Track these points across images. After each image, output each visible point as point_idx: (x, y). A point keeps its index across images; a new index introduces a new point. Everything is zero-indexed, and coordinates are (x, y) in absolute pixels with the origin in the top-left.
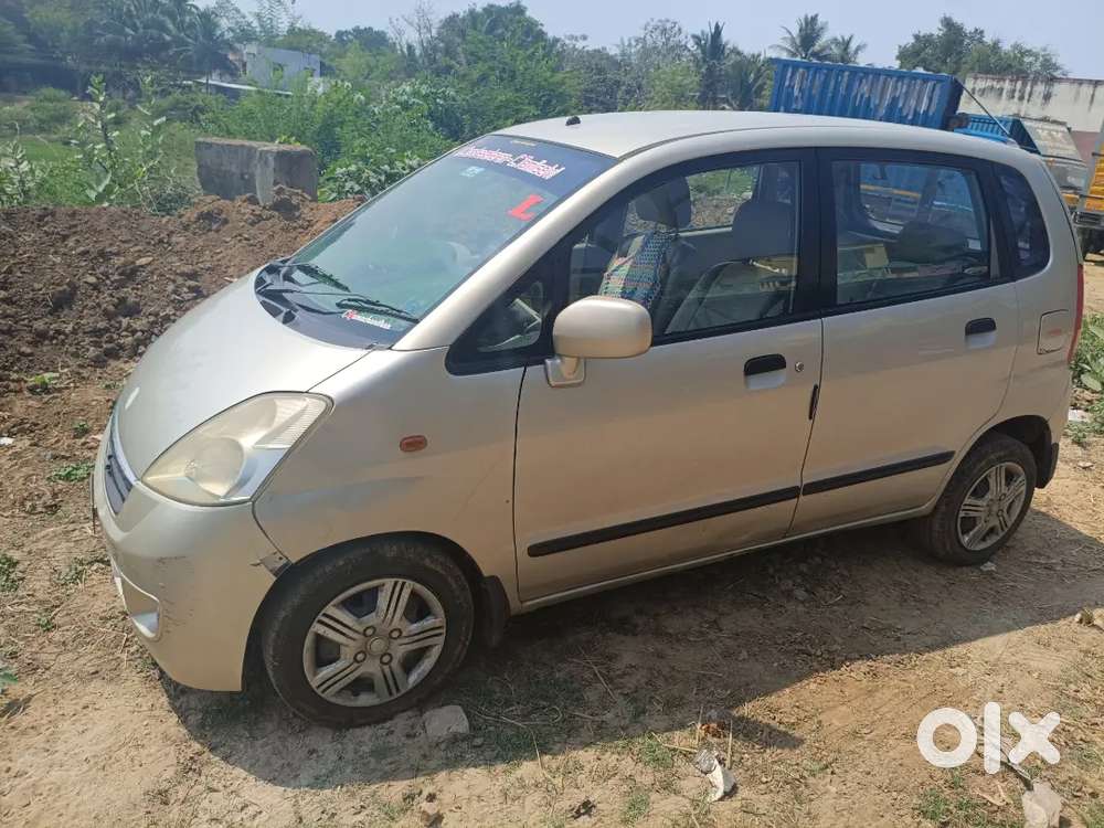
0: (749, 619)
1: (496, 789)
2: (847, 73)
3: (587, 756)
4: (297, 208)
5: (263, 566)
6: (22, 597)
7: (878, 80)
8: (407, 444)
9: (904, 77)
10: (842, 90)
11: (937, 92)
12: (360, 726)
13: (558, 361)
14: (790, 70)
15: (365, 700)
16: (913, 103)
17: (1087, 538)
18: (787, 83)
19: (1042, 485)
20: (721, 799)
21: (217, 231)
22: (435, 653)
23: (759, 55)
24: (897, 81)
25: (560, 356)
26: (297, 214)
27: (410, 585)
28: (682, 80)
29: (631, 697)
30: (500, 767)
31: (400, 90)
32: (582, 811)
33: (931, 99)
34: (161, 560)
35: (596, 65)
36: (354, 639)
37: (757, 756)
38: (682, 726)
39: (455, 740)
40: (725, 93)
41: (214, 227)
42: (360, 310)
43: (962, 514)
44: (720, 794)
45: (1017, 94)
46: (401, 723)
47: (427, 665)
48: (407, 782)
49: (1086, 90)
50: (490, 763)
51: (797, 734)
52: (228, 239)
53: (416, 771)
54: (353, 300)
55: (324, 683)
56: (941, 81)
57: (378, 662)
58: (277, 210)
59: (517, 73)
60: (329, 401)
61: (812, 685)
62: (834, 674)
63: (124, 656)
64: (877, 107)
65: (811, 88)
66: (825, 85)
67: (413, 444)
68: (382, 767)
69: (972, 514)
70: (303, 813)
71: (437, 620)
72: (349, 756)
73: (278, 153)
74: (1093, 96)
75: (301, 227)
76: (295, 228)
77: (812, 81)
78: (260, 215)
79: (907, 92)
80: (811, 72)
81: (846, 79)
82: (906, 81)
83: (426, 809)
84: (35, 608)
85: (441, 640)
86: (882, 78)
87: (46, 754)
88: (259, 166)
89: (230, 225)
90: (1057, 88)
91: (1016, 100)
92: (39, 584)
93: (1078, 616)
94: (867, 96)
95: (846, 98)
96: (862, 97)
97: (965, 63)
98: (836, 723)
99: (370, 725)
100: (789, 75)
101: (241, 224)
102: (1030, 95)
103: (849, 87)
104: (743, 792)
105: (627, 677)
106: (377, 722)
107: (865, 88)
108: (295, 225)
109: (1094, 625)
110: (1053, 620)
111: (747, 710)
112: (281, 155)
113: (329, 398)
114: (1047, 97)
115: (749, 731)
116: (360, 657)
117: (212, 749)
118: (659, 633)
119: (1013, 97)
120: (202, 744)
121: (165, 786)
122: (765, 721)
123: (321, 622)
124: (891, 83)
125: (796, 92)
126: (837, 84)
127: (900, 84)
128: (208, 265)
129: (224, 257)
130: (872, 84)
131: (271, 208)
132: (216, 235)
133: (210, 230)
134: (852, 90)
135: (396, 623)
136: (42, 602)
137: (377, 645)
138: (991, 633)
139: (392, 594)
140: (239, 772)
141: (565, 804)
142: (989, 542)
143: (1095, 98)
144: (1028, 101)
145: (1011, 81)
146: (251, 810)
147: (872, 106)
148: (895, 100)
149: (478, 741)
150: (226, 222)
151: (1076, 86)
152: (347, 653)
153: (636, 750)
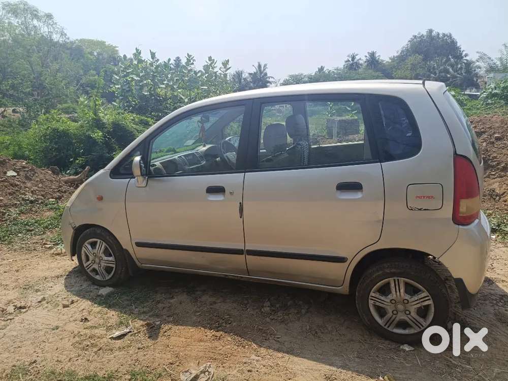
5: (70, 225)
15: (98, 277)
20: (110, 338)
22: (114, 270)
27: (104, 244)
32: (84, 321)
36: (91, 255)
43: (371, 301)
47: (112, 273)
55: (87, 267)
57: (98, 265)
67: (100, 198)
69: (381, 305)
71: (113, 258)
85: (115, 265)
116: (93, 262)
123: (84, 247)
135: (101, 254)
137: (97, 260)
139: (99, 245)
152: (91, 260)
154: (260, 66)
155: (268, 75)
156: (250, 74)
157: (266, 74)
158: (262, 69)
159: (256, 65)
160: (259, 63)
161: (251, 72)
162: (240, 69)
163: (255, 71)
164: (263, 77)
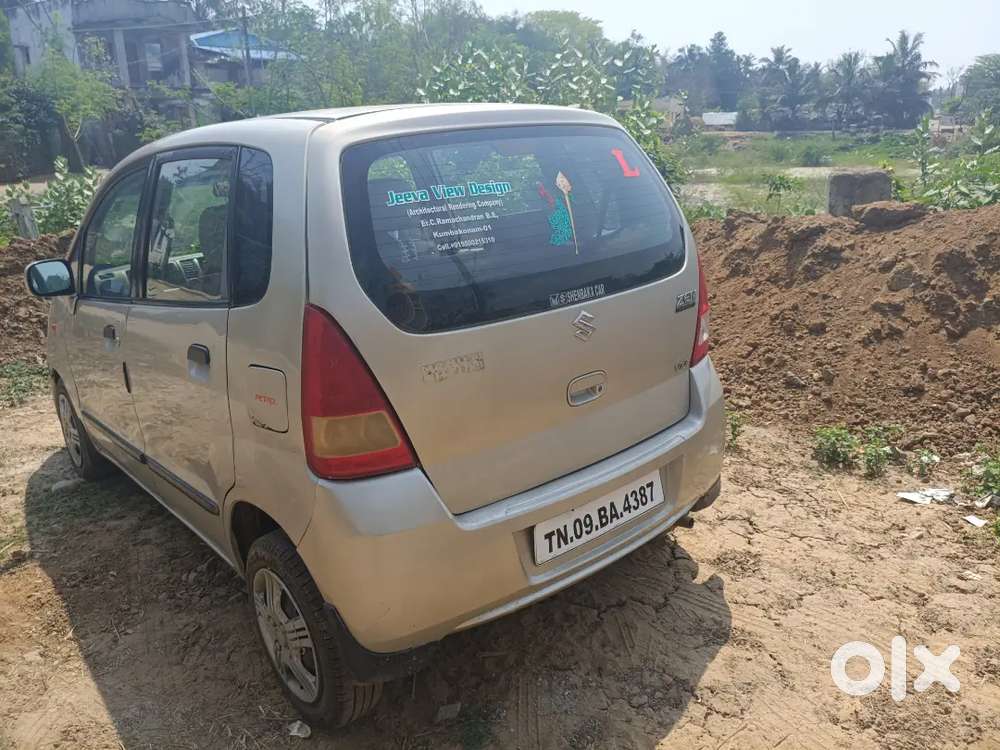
154: (904, 39)
155: (923, 59)
156: (877, 59)
157: (918, 57)
158: (910, 46)
159: (896, 38)
160: (903, 33)
161: (879, 55)
162: (854, 50)
163: (891, 50)
164: (911, 63)
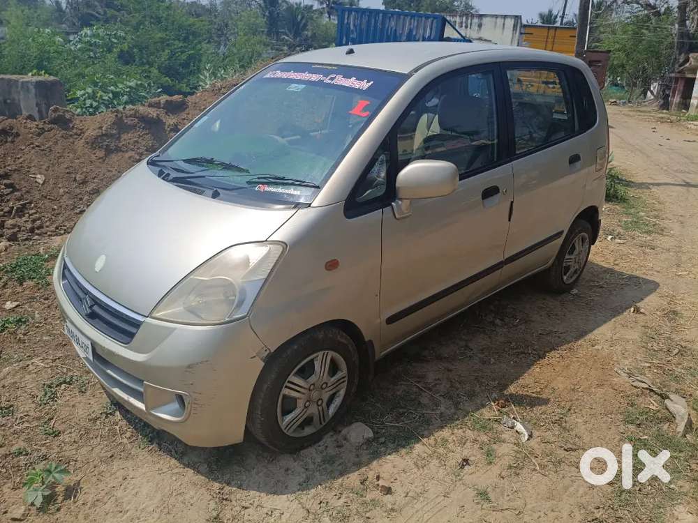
0: (481, 341)
1: (411, 463)
2: (381, 15)
3: (445, 433)
4: (70, 121)
5: (257, 358)
6: (21, 418)
7: (400, 18)
8: (330, 265)
9: (414, 16)
10: (379, 25)
11: (434, 25)
12: (307, 447)
13: (400, 202)
14: (347, 13)
15: (308, 431)
16: (421, 32)
17: (608, 269)
18: (346, 21)
19: (593, 244)
20: (528, 439)
21: (13, 142)
22: (342, 393)
23: (300, 3)
24: (411, 19)
25: (401, 199)
26: (71, 125)
27: (331, 354)
28: (254, 21)
29: (447, 396)
30: (403, 451)
31: (83, 33)
32: (465, 464)
33: (431, 29)
34: (189, 367)
35: (195, 11)
36: (303, 394)
37: (530, 413)
38: (483, 406)
39: (369, 442)
40: (284, 28)
41: (9, 139)
42: (269, 184)
43: (564, 265)
44: (527, 437)
45: (464, 25)
46: (328, 440)
47: (338, 401)
48: (357, 473)
49: (500, 21)
50: (396, 450)
51: (544, 396)
52: (23, 148)
53: (358, 465)
54: (262, 178)
55: (287, 426)
56: (436, 18)
57: (316, 405)
58: (54, 124)
59: (163, 19)
60: (283, 244)
61: (536, 369)
62: (546, 361)
63: (125, 441)
64: (401, 34)
65: (360, 24)
66: (369, 22)
67: (332, 265)
68: (335, 468)
69: (569, 264)
70: (308, 507)
71: (343, 372)
72: (311, 466)
73: (37, 82)
74: (504, 24)
75: (76, 134)
76: (71, 136)
77: (361, 21)
78: (43, 128)
79: (417, 26)
80: (360, 15)
81: (381, 18)
82: (416, 18)
83: (384, 484)
84: (35, 423)
85: (345, 384)
86: (402, 17)
87: (121, 514)
88: (22, 93)
89: (21, 137)
90: (485, 20)
91: (464, 28)
92: (26, 406)
93: (632, 309)
94: (394, 28)
95: (382, 30)
96: (392, 29)
97: (422, 6)
98: (560, 386)
99: (310, 446)
100: (346, 17)
101: (31, 135)
102: (471, 24)
103: (383, 23)
104: (536, 433)
105: (438, 386)
106: (315, 443)
107: (393, 23)
108: (71, 133)
109: (641, 313)
110: (619, 313)
111: (512, 389)
112: (39, 85)
113: (282, 242)
114: (480, 26)
115: (520, 400)
116: (308, 403)
117: (228, 484)
118: (440, 358)
119: (462, 26)
120: (220, 482)
121: (215, 514)
122: (525, 393)
123: (286, 387)
124: (408, 19)
125: (352, 27)
126: (376, 22)
127: (413, 20)
128: (14, 167)
129: (24, 161)
130: (397, 21)
131: (50, 123)
132: (12, 145)
133: (6, 142)
134: (385, 24)
135: (325, 379)
136: (38, 419)
137: (315, 395)
138: (599, 326)
139: (321, 361)
140: (252, 493)
141: (453, 462)
142: (574, 278)
143: (505, 26)
144: (470, 28)
145: (460, 16)
146: (276, 513)
147: (398, 34)
148: (411, 31)
149: (382, 440)
150: (18, 135)
151: (494, 19)
152: (300, 404)
153: (469, 424)
